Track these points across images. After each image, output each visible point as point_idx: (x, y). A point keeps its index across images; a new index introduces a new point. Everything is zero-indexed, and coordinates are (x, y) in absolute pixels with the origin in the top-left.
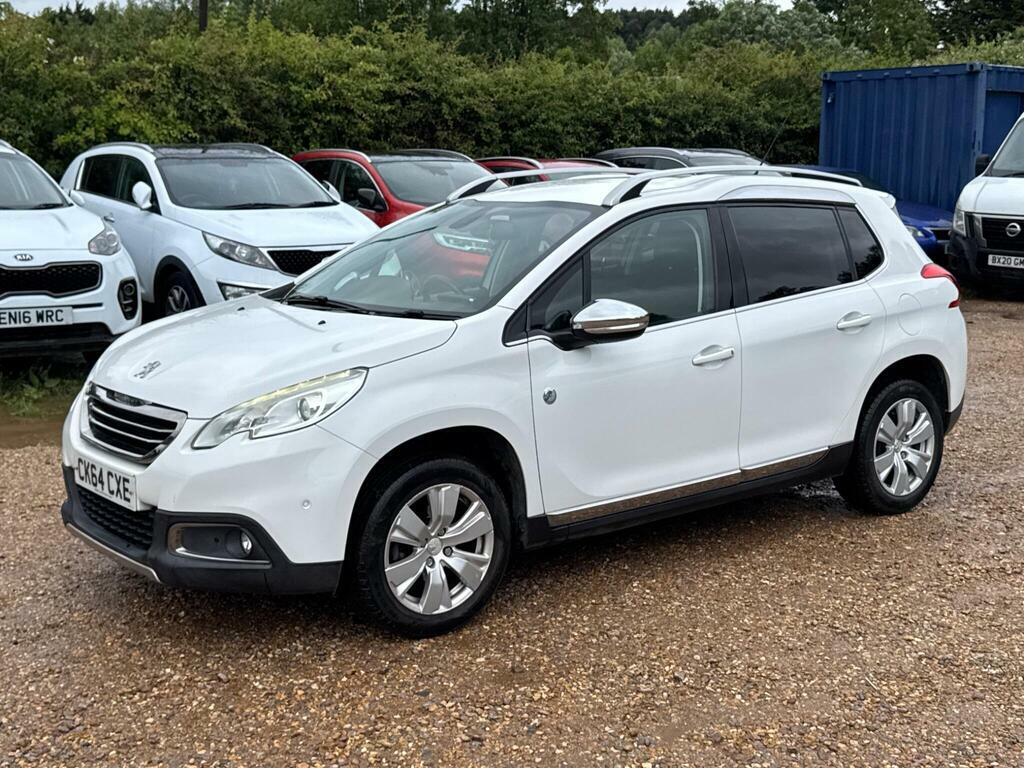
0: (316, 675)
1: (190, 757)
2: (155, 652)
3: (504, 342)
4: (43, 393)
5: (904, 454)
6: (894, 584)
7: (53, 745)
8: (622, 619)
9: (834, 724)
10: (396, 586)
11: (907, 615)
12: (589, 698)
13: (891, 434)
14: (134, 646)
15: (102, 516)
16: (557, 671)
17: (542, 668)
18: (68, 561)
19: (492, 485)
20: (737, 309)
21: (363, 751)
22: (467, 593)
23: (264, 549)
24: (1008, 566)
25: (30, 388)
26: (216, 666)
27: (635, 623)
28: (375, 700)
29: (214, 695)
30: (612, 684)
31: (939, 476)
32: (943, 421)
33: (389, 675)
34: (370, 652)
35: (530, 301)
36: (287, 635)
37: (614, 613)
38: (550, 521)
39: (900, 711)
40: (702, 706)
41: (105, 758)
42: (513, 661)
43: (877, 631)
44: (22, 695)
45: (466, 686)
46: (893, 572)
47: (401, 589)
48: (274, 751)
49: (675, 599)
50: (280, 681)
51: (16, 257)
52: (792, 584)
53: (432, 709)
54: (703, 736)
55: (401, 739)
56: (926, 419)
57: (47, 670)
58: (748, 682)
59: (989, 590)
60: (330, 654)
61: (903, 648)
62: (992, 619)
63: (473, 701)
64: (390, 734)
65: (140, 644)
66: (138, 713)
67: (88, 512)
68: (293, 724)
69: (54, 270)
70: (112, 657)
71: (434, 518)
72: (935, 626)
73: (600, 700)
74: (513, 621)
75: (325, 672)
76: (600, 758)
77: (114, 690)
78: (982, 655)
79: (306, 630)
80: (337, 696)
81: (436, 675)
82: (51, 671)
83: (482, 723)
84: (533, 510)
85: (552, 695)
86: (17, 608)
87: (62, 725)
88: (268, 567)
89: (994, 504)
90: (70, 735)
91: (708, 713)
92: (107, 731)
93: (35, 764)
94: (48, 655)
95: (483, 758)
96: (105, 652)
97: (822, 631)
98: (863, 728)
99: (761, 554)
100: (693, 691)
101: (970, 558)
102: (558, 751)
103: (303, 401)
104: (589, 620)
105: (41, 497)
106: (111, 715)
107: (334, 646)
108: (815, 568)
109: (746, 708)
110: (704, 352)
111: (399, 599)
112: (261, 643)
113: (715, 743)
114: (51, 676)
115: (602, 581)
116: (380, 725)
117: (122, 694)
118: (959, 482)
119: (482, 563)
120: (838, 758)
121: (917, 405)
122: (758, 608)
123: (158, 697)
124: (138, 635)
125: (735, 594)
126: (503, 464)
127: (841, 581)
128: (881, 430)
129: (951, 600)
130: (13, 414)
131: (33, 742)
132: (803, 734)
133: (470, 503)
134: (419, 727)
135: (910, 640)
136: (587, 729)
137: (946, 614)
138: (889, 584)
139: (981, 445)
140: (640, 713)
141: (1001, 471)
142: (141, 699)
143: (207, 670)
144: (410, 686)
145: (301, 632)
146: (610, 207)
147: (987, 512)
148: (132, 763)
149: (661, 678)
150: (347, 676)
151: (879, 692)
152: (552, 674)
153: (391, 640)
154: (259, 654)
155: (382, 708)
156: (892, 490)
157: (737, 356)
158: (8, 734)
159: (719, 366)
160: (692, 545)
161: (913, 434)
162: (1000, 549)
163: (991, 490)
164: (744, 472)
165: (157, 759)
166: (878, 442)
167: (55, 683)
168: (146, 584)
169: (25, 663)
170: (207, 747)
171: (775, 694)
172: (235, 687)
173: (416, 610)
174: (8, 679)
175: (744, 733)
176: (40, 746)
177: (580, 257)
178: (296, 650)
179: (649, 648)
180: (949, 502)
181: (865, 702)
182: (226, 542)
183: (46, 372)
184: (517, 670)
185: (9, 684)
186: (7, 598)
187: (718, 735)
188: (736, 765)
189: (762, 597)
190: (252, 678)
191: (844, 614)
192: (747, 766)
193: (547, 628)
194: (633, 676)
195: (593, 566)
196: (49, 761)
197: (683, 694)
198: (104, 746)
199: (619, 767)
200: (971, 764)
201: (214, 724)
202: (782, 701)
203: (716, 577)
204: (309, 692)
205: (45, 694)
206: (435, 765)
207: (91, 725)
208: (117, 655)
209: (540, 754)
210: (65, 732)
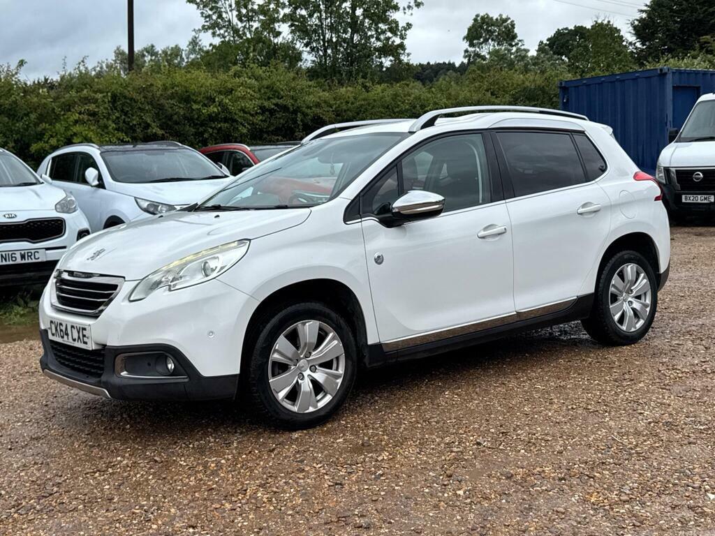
0: (224, 455)
1: (136, 506)
2: (109, 449)
3: (346, 220)
4: (27, 310)
5: (631, 303)
6: (628, 383)
7: (37, 505)
8: (438, 412)
9: (591, 463)
10: (277, 393)
11: (639, 399)
12: (417, 457)
13: (621, 289)
14: (94, 446)
16: (394, 444)
17: (383, 443)
18: (47, 402)
19: (342, 321)
20: (507, 201)
21: (258, 495)
22: (328, 398)
23: (183, 368)
24: (708, 369)
25: (18, 307)
26: (152, 454)
27: (447, 414)
28: (266, 467)
29: (152, 470)
30: (433, 449)
32: (657, 280)
33: (276, 452)
34: (261, 440)
35: (362, 194)
36: (202, 434)
37: (433, 410)
38: (384, 346)
39: (637, 453)
40: (496, 457)
41: (75, 509)
42: (363, 440)
43: (618, 409)
44: (16, 478)
45: (329, 456)
46: (627, 376)
47: (281, 395)
48: (196, 499)
49: (475, 400)
50: (199, 459)
51: (4, 216)
52: (557, 387)
53: (306, 469)
54: (499, 474)
55: (286, 487)
56: (644, 278)
57: (33, 462)
58: (529, 442)
59: (696, 383)
60: (233, 443)
61: (637, 418)
62: (699, 399)
63: (335, 463)
64: (277, 485)
65: (99, 445)
66: (98, 484)
67: (59, 359)
68: (209, 483)
69: (32, 224)
70: (79, 453)
71: (302, 346)
72: (659, 405)
73: (425, 458)
74: (362, 418)
75: (230, 453)
76: (427, 490)
77: (80, 471)
78: (693, 419)
79: (215, 430)
80: (239, 466)
81: (309, 451)
82: (35, 463)
83: (342, 475)
84: (372, 339)
85: (391, 457)
86: (11, 430)
87: (44, 493)
88: (187, 380)
89: (696, 336)
90: (50, 498)
91: (502, 461)
92: (77, 494)
93: (25, 516)
94: (33, 455)
95: (344, 494)
96: (74, 450)
97: (579, 412)
98: (611, 464)
99: (535, 372)
100: (490, 450)
101: (681, 366)
102: (396, 488)
103: (205, 263)
104: (415, 415)
105: (27, 368)
106: (79, 486)
107: (236, 438)
108: (572, 377)
109: (528, 457)
110: (486, 229)
111: (281, 402)
112: (185, 439)
113: (508, 478)
114: (36, 466)
115: (423, 392)
116: (270, 480)
117: (85, 474)
118: (670, 325)
119: (337, 377)
120: (595, 482)
121: (637, 269)
122: (534, 401)
123: (112, 474)
124: (97, 440)
125: (517, 394)
126: (349, 308)
127: (592, 384)
128: (613, 285)
129: (670, 390)
130: (6, 324)
131: (24, 504)
132: (569, 470)
133: (327, 335)
134: (298, 480)
135: (642, 413)
136: (417, 474)
137: (666, 398)
138: (625, 383)
140: (453, 463)
141: (700, 318)
142: (100, 476)
143: (146, 457)
144: (290, 457)
145: (212, 432)
146: (414, 133)
147: (691, 341)
148: (95, 512)
149: (468, 444)
150: (245, 454)
151: (622, 443)
152: (391, 445)
153: (276, 432)
154: (183, 445)
155: (271, 470)
156: (624, 328)
157: (509, 232)
158: (6, 500)
159: (497, 239)
160: (485, 369)
161: (636, 288)
162: (703, 360)
163: (694, 328)
164: (519, 314)
165: (112, 508)
166: (611, 294)
167: (39, 470)
169: (16, 460)
170: (148, 499)
171: (548, 448)
172: (167, 465)
173: (292, 410)
174: (5, 470)
175: (527, 471)
176: (29, 505)
177: (395, 165)
178: (209, 442)
179: (458, 428)
180: (664, 337)
181: (612, 449)
182: (155, 364)
183: (29, 295)
184: (365, 444)
185: (6, 472)
186: (4, 424)
187: (509, 473)
188: (523, 489)
189: (536, 395)
190: (179, 459)
191: (594, 401)
192: (531, 489)
193: (386, 420)
194: (448, 444)
195: (416, 385)
196: (35, 513)
197: (483, 452)
198: (75, 503)
199: (440, 494)
200: (690, 480)
201: (152, 487)
202: (553, 452)
203: (503, 386)
204: (219, 465)
205: (32, 476)
206: (310, 501)
207: (65, 492)
208: (82, 452)
209: (384, 490)
210: (46, 497)
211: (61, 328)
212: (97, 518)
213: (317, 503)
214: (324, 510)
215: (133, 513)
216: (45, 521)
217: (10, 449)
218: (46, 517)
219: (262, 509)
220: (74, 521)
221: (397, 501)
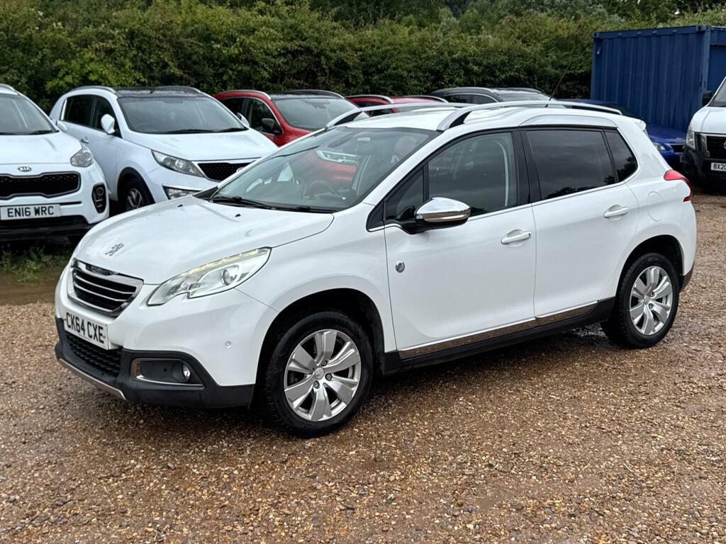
0: (237, 463)
1: (149, 522)
2: (123, 449)
3: (368, 227)
4: (40, 265)
6: (643, 398)
7: (52, 515)
8: (452, 423)
9: (602, 496)
10: (292, 402)
11: (653, 419)
12: (429, 479)
13: (642, 292)
14: (108, 444)
15: (84, 353)
16: (406, 460)
17: (396, 458)
18: (61, 384)
19: (360, 330)
20: (533, 204)
21: (270, 517)
22: (343, 406)
23: (199, 376)
24: (724, 384)
25: (30, 262)
26: (166, 458)
27: (460, 426)
28: (279, 482)
29: (165, 478)
30: (445, 469)
31: (675, 321)
32: (679, 282)
33: (288, 464)
34: (274, 448)
35: (386, 199)
36: (215, 436)
37: (446, 419)
38: (400, 354)
39: (648, 487)
40: (509, 484)
41: (89, 523)
42: (375, 453)
43: (631, 431)
44: (30, 480)
45: (342, 472)
46: (643, 389)
47: (296, 404)
48: (208, 518)
49: (489, 409)
50: (211, 469)
51: (19, 169)
52: (571, 398)
53: (318, 488)
54: (509, 505)
55: (297, 509)
56: (666, 281)
57: (47, 461)
58: (541, 467)
59: (711, 401)
60: (246, 450)
61: (650, 442)
62: (713, 422)
63: (347, 481)
64: (289, 505)
65: (113, 443)
66: (112, 492)
67: (74, 350)
68: (222, 499)
69: (46, 178)
70: (92, 452)
71: (319, 354)
72: (672, 427)
73: (437, 481)
74: (375, 426)
75: (243, 462)
76: (437, 521)
77: (94, 475)
78: (706, 447)
79: (229, 433)
80: (252, 478)
81: (321, 464)
82: (50, 463)
83: (353, 497)
84: (389, 347)
85: (403, 477)
86: (25, 418)
87: (58, 500)
88: (201, 389)
89: (714, 340)
90: (64, 508)
91: (513, 489)
92: (90, 504)
93: (39, 528)
94: (47, 451)
95: (355, 521)
96: (88, 449)
97: (593, 431)
98: (622, 499)
99: (550, 377)
100: (502, 474)
101: (698, 379)
102: (407, 517)
103: (225, 271)
104: (428, 425)
105: (41, 339)
106: (92, 493)
107: (249, 444)
108: (588, 386)
109: (539, 485)
110: (510, 234)
111: (295, 411)
112: (198, 442)
113: (518, 510)
114: (50, 466)
115: (437, 397)
116: (282, 499)
117: (100, 479)
118: (689, 325)
119: (352, 385)
120: (604, 520)
121: (660, 272)
122: (548, 415)
123: (126, 480)
124: (111, 436)
125: (532, 405)
126: (367, 315)
127: (606, 396)
128: (635, 289)
129: (684, 408)
130: (19, 281)
131: (38, 512)
132: (580, 504)
133: (344, 343)
134: (310, 500)
135: (655, 437)
136: (428, 500)
137: (680, 419)
138: (640, 398)
139: (705, 299)
140: (465, 489)
141: (719, 316)
142: (114, 482)
143: (160, 461)
144: (303, 471)
145: (226, 434)
146: (442, 132)
147: (710, 346)
148: (108, 527)
149: (480, 465)
150: (258, 464)
151: (633, 474)
152: (403, 462)
153: (289, 439)
154: (197, 449)
155: (283, 487)
156: (643, 331)
157: (533, 236)
158: (20, 508)
159: (520, 244)
160: (501, 371)
161: (658, 291)
162: (719, 372)
163: (713, 330)
164: (537, 319)
165: (126, 523)
166: (633, 297)
167: (53, 471)
168: (116, 400)
169: (31, 457)
170: (161, 514)
171: (560, 476)
172: (180, 473)
173: (306, 418)
174: (19, 469)
175: (538, 503)
176: (43, 515)
177: (421, 168)
179: (471, 444)
180: (683, 339)
181: (623, 481)
182: (172, 368)
183: (42, 250)
184: (378, 460)
185: (20, 471)
186: (18, 411)
187: (520, 504)
188: (533, 526)
189: (550, 407)
190: (192, 467)
191: (608, 419)
192: (541, 526)
193: (399, 430)
194: (460, 464)
195: (431, 386)
196: (50, 526)
197: (495, 476)
198: (88, 515)
199: (450, 527)
200: (698, 524)
201: (165, 499)
202: (564, 480)
203: (518, 393)
204: (232, 476)
205: (45, 478)
206: (321, 527)
207: (79, 500)
208: (96, 451)
209: (395, 519)
210: (60, 506)
211: (78, 322)
212: (109, 535)
213: (328, 531)
214: (335, 540)
215: (146, 531)
216: (59, 535)
217: (24, 443)
218: (60, 531)
219: (273, 535)
220: (87, 537)
221: (407, 533)
